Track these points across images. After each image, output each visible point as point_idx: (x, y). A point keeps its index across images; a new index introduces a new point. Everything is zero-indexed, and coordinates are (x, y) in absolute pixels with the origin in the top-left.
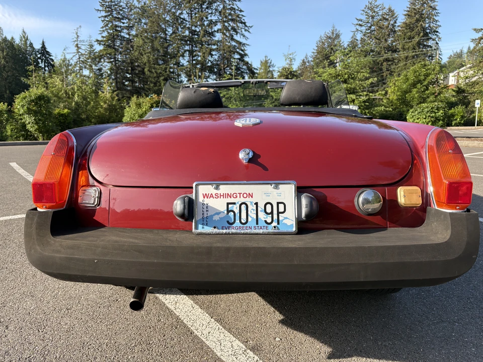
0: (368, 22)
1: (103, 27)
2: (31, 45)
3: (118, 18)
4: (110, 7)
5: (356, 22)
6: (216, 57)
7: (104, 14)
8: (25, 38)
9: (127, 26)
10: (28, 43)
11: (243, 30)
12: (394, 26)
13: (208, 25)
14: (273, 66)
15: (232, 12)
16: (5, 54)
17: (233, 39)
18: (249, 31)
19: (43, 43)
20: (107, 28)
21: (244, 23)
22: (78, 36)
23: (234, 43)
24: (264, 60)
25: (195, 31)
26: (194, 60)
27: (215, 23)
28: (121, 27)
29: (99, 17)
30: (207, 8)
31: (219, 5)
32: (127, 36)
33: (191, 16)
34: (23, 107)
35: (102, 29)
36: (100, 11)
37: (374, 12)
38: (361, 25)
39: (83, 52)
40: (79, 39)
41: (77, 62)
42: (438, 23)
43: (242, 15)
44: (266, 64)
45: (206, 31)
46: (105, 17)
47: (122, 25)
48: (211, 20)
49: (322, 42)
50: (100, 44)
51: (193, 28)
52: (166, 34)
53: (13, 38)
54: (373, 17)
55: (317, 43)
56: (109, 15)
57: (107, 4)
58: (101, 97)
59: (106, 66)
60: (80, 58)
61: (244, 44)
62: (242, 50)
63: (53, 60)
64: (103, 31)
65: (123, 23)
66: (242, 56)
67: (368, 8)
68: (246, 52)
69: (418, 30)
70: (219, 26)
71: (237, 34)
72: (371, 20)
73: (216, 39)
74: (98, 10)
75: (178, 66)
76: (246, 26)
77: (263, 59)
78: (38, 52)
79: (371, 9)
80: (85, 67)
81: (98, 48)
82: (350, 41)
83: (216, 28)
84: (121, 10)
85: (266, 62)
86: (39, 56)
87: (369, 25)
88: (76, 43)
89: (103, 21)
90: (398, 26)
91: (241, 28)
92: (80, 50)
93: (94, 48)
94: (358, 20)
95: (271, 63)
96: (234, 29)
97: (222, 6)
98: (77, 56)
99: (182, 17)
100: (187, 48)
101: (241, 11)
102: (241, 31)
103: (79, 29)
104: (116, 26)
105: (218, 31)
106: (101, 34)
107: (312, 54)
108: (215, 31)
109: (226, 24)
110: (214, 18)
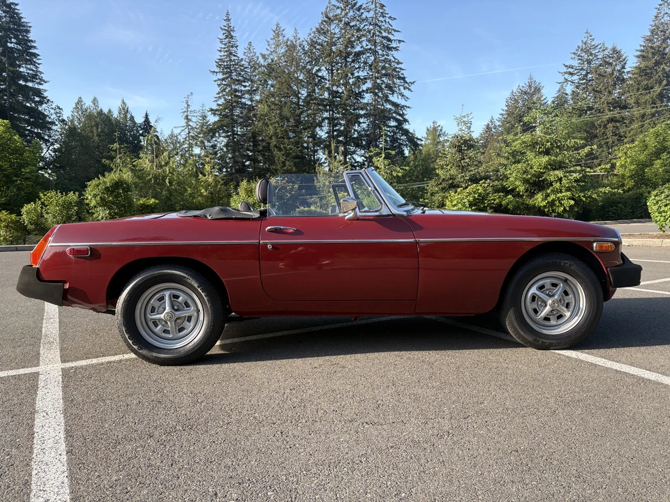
0: (582, 69)
1: (218, 93)
2: (132, 118)
3: (238, 80)
4: (228, 67)
5: (565, 70)
6: (364, 126)
7: (221, 76)
8: (125, 110)
9: (249, 90)
10: (129, 116)
11: (402, 88)
12: (620, 72)
13: (354, 84)
14: (444, 134)
15: (387, 65)
16: (99, 130)
17: (388, 101)
18: (409, 89)
19: (147, 116)
20: (224, 93)
21: (404, 79)
22: (188, 105)
23: (389, 106)
24: (432, 127)
25: (337, 92)
26: (336, 131)
27: (365, 80)
28: (242, 91)
29: (215, 81)
30: (353, 61)
31: (369, 57)
32: (249, 103)
33: (332, 73)
34: (95, 197)
35: (218, 96)
36: (217, 73)
37: (591, 54)
38: (571, 74)
39: (194, 125)
40: (189, 110)
41: (185, 139)
43: (401, 69)
44: (435, 132)
45: (351, 91)
46: (223, 80)
47: (243, 88)
48: (358, 77)
49: (515, 100)
50: (215, 114)
51: (335, 88)
52: (299, 98)
53: (110, 111)
54: (589, 62)
55: (507, 102)
56: (227, 78)
57: (225, 64)
58: (202, 181)
59: (221, 141)
60: (189, 133)
61: (403, 106)
62: (400, 115)
63: (157, 137)
64: (220, 98)
65: (245, 86)
66: (400, 123)
67: (582, 50)
68: (406, 117)
69: (659, 76)
70: (369, 85)
71: (393, 94)
72: (586, 65)
73: (365, 101)
74: (214, 72)
75: (314, 139)
76: (406, 82)
77: (430, 125)
78: (140, 127)
79: (587, 51)
80: (196, 145)
81: (212, 119)
82: (556, 95)
83: (364, 87)
84: (242, 70)
85: (435, 129)
86: (141, 132)
87: (584, 73)
88: (186, 114)
89: (219, 85)
90: (628, 73)
91: (399, 86)
92: (190, 123)
93: (207, 119)
94: (566, 66)
95: (441, 130)
96: (390, 88)
97: (372, 58)
98: (187, 130)
99: (320, 74)
100: (326, 115)
101: (399, 63)
102: (399, 89)
103: (190, 97)
104: (236, 91)
105: (367, 91)
106: (216, 101)
107: (501, 117)
108: (363, 91)
109: (378, 81)
110: (362, 74)
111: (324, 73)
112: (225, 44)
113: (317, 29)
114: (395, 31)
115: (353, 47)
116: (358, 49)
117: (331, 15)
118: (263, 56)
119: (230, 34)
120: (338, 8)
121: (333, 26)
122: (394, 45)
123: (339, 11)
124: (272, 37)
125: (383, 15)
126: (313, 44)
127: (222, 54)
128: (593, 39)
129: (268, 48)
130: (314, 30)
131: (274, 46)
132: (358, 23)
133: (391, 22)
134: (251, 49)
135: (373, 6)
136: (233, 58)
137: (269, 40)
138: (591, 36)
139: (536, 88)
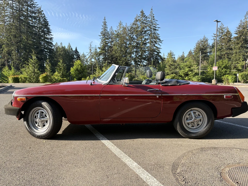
0: (219, 35)
1: (101, 42)
2: (72, 48)
3: (108, 38)
4: (104, 34)
5: (214, 35)
6: (147, 54)
8: (70, 46)
9: (110, 41)
10: (71, 48)
11: (159, 42)
12: (230, 38)
13: (144, 40)
14: (174, 55)
15: (155, 35)
16: (62, 53)
17: (154, 46)
18: (161, 43)
19: (76, 48)
20: (103, 42)
21: (160, 39)
22: (91, 46)
23: (155, 48)
24: (170, 52)
26: (138, 55)
27: (147, 39)
28: (108, 42)
29: (100, 38)
30: (144, 33)
31: (149, 32)
32: (110, 45)
33: (137, 37)
35: (101, 43)
36: (101, 36)
37: (223, 31)
39: (93, 52)
41: (90, 56)
43: (159, 36)
44: (171, 55)
45: (143, 43)
46: (102, 38)
48: (146, 39)
49: (199, 44)
50: (99, 49)
51: (138, 42)
52: (126, 45)
53: (65, 46)
55: (196, 44)
56: (104, 37)
57: (103, 33)
59: (101, 57)
60: (91, 54)
61: (159, 48)
62: (158, 51)
63: (79, 55)
64: (101, 44)
65: (109, 40)
66: (158, 53)
67: (220, 29)
68: (160, 51)
69: (241, 40)
71: (156, 44)
72: (221, 34)
73: (147, 46)
75: (131, 57)
77: (169, 52)
78: (74, 52)
80: (93, 58)
81: (99, 50)
82: (213, 42)
83: (147, 42)
84: (109, 35)
85: (171, 53)
86: (74, 53)
87: (220, 37)
88: (90, 48)
89: (101, 40)
90: (232, 38)
92: (91, 51)
93: (97, 50)
95: (173, 54)
96: (155, 42)
97: (150, 33)
98: (90, 53)
99: (133, 37)
100: (135, 50)
101: (158, 34)
103: (91, 43)
104: (106, 41)
105: (148, 43)
107: (194, 49)
108: (147, 43)
109: (152, 40)
110: (147, 37)
111: (135, 37)
112: (104, 27)
113: (133, 23)
114: (157, 24)
115: (144, 29)
116: (146, 30)
117: (137, 19)
118: (116, 31)
119: (105, 24)
120: (140, 17)
121: (138, 22)
122: (157, 29)
123: (140, 18)
124: (119, 25)
125: (154, 20)
126: (132, 28)
127: (103, 30)
128: (223, 26)
129: (117, 28)
130: (132, 23)
131: (119, 28)
132: (146, 22)
133: (156, 22)
134: (112, 28)
135: (151, 17)
136: (106, 31)
137: (118, 26)
138: (223, 24)
139: (206, 40)
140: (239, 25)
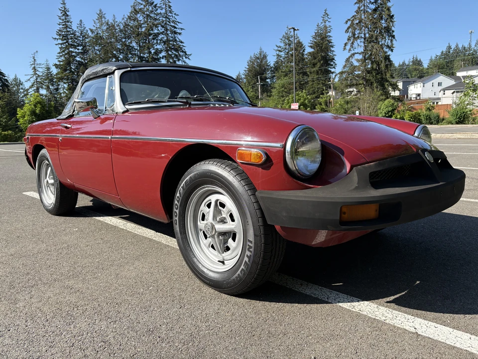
0: (286, 49)
1: (59, 53)
3: (74, 45)
4: (65, 36)
5: (276, 48)
7: (60, 42)
9: (81, 52)
11: (184, 57)
12: (303, 54)
13: (155, 53)
15: (175, 43)
18: (189, 59)
20: (64, 53)
21: (185, 52)
22: (35, 60)
25: (144, 57)
27: (161, 51)
28: (76, 52)
29: (56, 45)
30: (154, 39)
31: (163, 37)
32: (81, 60)
33: (140, 45)
35: (59, 55)
36: (57, 39)
37: (290, 41)
38: (279, 51)
39: (41, 74)
40: (36, 63)
41: (34, 83)
42: (334, 53)
43: (183, 46)
45: (153, 58)
46: (61, 44)
47: (77, 51)
48: (157, 49)
49: (252, 62)
50: (57, 68)
51: (142, 55)
54: (289, 45)
55: (248, 63)
56: (65, 43)
57: (63, 33)
60: (37, 79)
63: (7, 81)
64: (61, 56)
65: (78, 49)
67: (285, 38)
69: (319, 58)
70: (163, 54)
71: (179, 60)
72: (287, 47)
74: (56, 38)
76: (186, 54)
79: (288, 39)
80: (42, 88)
81: (55, 71)
82: (276, 60)
84: (76, 39)
87: (287, 51)
88: (33, 66)
89: (60, 48)
90: (306, 54)
91: (182, 56)
92: (37, 72)
93: (51, 70)
94: (277, 46)
96: (177, 57)
97: (166, 38)
98: (35, 77)
99: (131, 45)
101: (182, 42)
102: (183, 58)
103: (36, 54)
104: (72, 52)
106: (58, 58)
107: (245, 72)
108: (160, 58)
109: (170, 53)
110: (159, 47)
111: (134, 44)
112: (63, 20)
113: (129, 16)
114: (179, 22)
115: (152, 30)
116: (156, 31)
117: (137, 8)
118: (91, 30)
119: (66, 13)
120: (142, 4)
121: (139, 15)
122: (178, 31)
123: (142, 6)
124: (97, 18)
125: (171, 12)
126: (126, 25)
127: (61, 26)
129: (95, 25)
130: (127, 17)
131: (98, 24)
132: (155, 15)
133: (176, 17)
134: (82, 24)
135: (164, 6)
136: (69, 30)
137: (95, 20)
140: (316, 33)
